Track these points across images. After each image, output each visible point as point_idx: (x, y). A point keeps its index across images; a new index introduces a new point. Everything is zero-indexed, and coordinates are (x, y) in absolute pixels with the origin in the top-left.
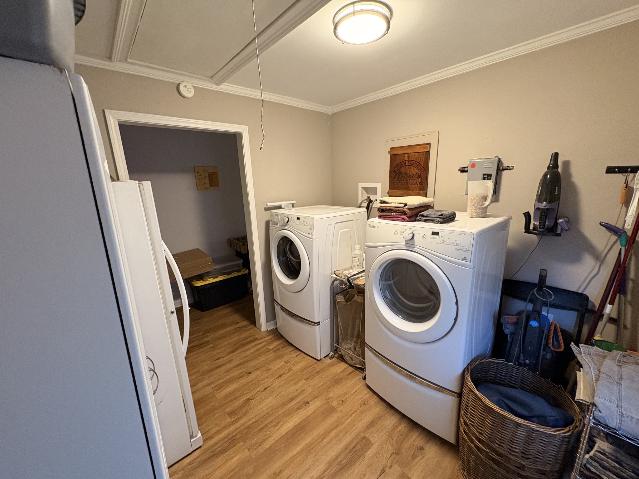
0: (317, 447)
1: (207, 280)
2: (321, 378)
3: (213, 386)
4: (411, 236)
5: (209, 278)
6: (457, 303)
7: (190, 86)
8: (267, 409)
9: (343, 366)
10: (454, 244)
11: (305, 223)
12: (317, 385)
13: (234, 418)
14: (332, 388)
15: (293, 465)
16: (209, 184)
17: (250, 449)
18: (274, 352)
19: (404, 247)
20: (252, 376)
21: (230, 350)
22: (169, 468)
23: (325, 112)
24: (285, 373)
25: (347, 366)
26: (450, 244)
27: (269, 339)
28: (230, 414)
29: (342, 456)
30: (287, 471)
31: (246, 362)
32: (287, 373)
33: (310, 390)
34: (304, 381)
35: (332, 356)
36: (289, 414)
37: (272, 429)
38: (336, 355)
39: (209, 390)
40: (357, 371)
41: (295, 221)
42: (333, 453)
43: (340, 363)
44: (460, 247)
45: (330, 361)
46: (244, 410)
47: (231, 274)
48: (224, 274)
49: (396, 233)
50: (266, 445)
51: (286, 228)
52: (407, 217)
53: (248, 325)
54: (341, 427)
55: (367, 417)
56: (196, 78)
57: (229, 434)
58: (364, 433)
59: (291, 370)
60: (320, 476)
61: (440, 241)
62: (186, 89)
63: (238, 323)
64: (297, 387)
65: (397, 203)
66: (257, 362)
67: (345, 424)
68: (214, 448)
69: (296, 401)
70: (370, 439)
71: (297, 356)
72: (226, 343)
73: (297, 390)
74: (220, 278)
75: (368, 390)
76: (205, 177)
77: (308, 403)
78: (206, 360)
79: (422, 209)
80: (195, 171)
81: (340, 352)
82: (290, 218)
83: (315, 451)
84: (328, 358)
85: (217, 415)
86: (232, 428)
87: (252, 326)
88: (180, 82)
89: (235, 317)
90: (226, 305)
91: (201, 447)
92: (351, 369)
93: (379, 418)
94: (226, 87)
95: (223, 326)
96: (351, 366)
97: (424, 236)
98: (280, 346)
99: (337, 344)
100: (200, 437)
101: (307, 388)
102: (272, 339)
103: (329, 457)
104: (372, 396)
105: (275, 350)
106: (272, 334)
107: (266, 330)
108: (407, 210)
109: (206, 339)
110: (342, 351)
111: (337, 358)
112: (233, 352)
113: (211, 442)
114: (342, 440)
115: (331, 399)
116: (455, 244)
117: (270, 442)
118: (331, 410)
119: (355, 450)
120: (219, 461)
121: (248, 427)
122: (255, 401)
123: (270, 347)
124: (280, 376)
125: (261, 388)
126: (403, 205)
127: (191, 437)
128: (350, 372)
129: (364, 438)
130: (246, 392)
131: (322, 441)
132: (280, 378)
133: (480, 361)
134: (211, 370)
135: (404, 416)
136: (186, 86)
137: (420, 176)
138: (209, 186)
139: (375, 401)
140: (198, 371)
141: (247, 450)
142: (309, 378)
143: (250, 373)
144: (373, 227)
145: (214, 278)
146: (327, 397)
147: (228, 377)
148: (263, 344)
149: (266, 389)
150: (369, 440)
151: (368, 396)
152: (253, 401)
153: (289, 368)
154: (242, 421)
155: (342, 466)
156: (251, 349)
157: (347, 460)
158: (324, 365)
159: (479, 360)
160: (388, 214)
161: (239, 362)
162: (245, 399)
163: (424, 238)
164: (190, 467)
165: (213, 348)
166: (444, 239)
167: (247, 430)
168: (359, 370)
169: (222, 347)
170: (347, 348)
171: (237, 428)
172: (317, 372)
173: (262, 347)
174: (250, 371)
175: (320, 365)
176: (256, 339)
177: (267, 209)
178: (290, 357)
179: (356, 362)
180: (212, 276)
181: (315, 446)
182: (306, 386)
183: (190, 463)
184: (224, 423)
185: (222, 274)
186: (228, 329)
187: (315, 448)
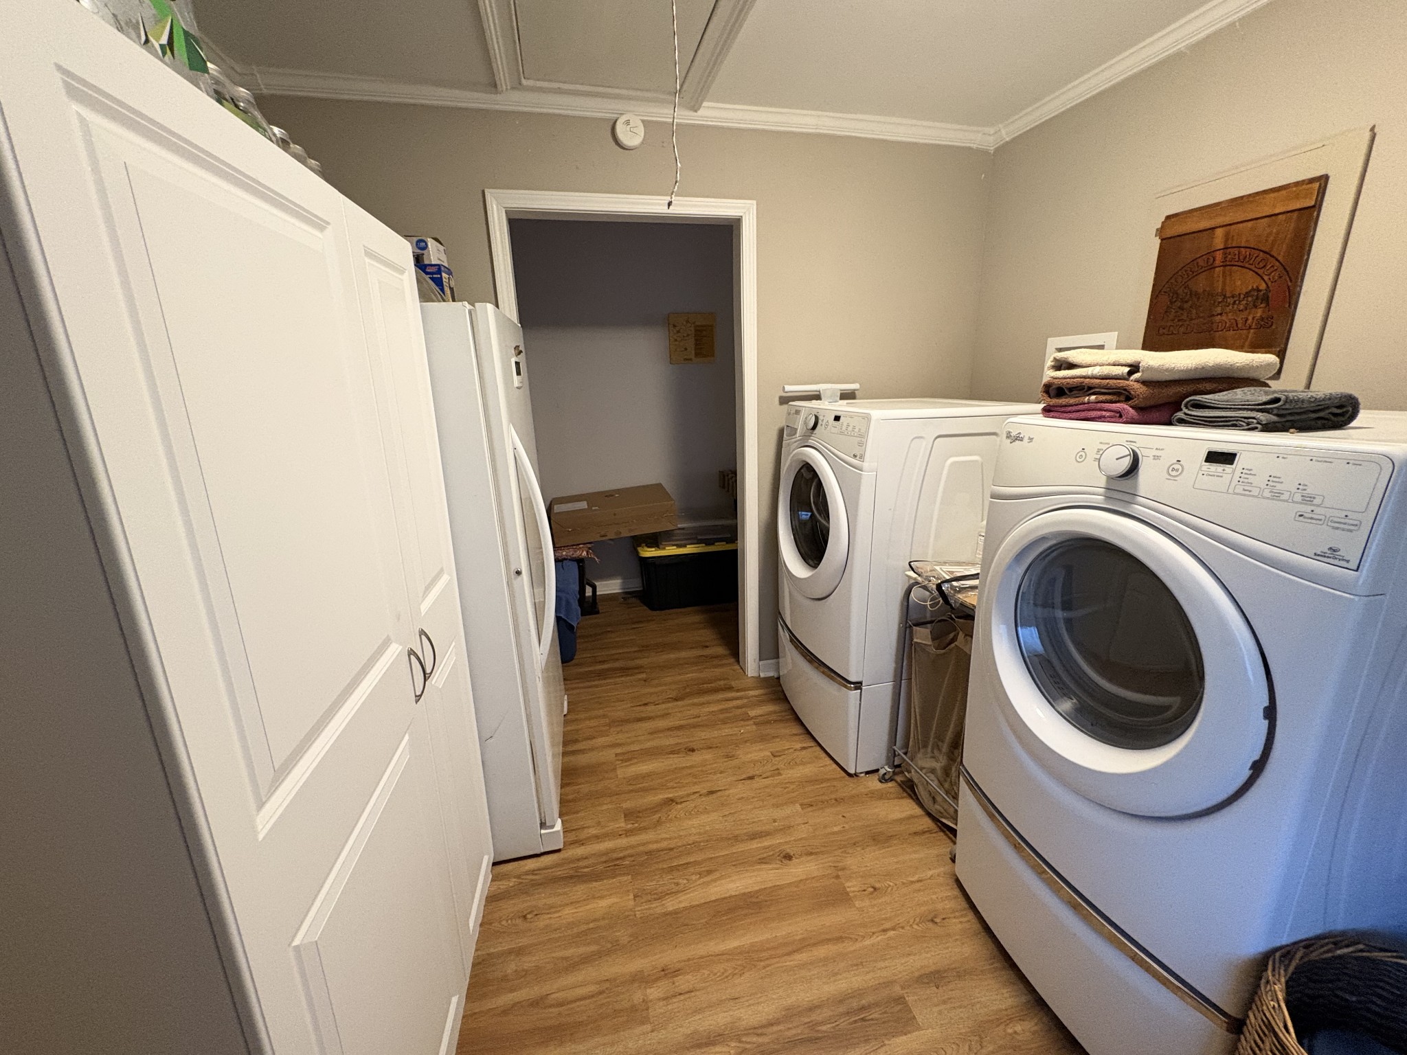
0: (775, 960)
1: (664, 549)
2: (840, 816)
3: (619, 750)
4: (1126, 463)
5: (669, 545)
6: (1270, 713)
7: (636, 121)
8: (700, 834)
9: (908, 808)
10: (1292, 495)
11: (850, 428)
12: (825, 827)
13: (633, 824)
14: (859, 849)
15: (706, 972)
16: (693, 352)
17: (638, 896)
18: (755, 724)
19: (1099, 500)
20: (696, 758)
21: (673, 694)
22: (494, 864)
23: (974, 146)
24: (764, 776)
25: (918, 811)
26: (1276, 496)
27: (756, 696)
28: (629, 815)
29: (826, 1013)
30: (689, 977)
31: (695, 726)
32: (767, 777)
33: (802, 832)
34: (798, 807)
35: (887, 777)
36: (741, 863)
37: (694, 877)
38: (899, 778)
39: (609, 755)
40: (942, 834)
41: (830, 424)
42: (803, 995)
43: (902, 798)
44: (1317, 510)
45: (879, 786)
46: (656, 816)
47: (713, 544)
48: (700, 542)
49: (1082, 454)
50: (671, 904)
51: (811, 442)
52: (1131, 407)
53: (725, 656)
54: (849, 947)
55: (929, 955)
56: (648, 100)
57: (613, 851)
58: (903, 988)
59: (780, 774)
60: (755, 1028)
61: (1235, 482)
62: (628, 129)
63: (707, 647)
64: (778, 813)
65: (1109, 365)
66: (716, 734)
67: (858, 945)
68: (581, 864)
69: (767, 842)
70: (915, 1012)
71: (804, 748)
72: (668, 679)
73: (775, 821)
74: (689, 549)
75: (957, 892)
76: (688, 335)
77: (788, 857)
78: (623, 701)
79: (1208, 386)
80: (670, 322)
81: (909, 772)
82: (821, 418)
83: (764, 967)
84: (875, 777)
85: (605, 807)
86: (623, 842)
87: (732, 660)
88: (616, 116)
89: (707, 634)
90: (695, 608)
91: (559, 851)
92: (927, 823)
93: (961, 974)
94: (712, 113)
95: (675, 647)
96: (929, 814)
97: (1177, 466)
98: (774, 717)
99: (904, 751)
100: (558, 831)
101: (798, 825)
102: (764, 698)
103: (794, 999)
104: (961, 910)
105: (762, 722)
106: (767, 688)
107: (756, 675)
108: (1137, 385)
109: (638, 662)
110: (913, 771)
111: (900, 785)
112: (676, 700)
113: (580, 851)
114: (840, 977)
115: (848, 872)
116: (1298, 498)
117: (680, 902)
118: (837, 897)
119: (862, 1016)
120: (580, 890)
121: (649, 853)
122: (682, 808)
123: (752, 713)
124: (751, 778)
125: (702, 788)
126: (1127, 369)
127: (543, 825)
128: (921, 828)
129: (900, 1000)
130: (671, 784)
131: (789, 954)
132: (749, 782)
133: (1362, 951)
134: (627, 721)
135: (1039, 1003)
136: (628, 122)
137: (1266, 299)
138: (693, 358)
139: (967, 926)
140: (604, 716)
141: (631, 896)
142: (812, 806)
143: (693, 750)
144: (1018, 438)
145: (679, 546)
146: (841, 864)
147: (649, 745)
148: (739, 702)
149: (711, 793)
150: (911, 1012)
151: (949, 905)
152: (679, 806)
153: (775, 767)
154: (643, 837)
155: (815, 1035)
156: (712, 706)
157: (833, 1027)
158: (862, 789)
159: (1361, 946)
160: (1072, 401)
161: (678, 723)
162: (666, 796)
163: (1174, 473)
164: (530, 877)
165: (645, 681)
166: (1251, 479)
167: (646, 857)
168: (948, 832)
169: (661, 685)
170: (925, 766)
171: (632, 847)
172: (836, 800)
173: (738, 707)
174: (695, 747)
175: (851, 787)
176: (730, 688)
177: (784, 400)
178: (787, 745)
179: (942, 810)
180: (676, 543)
181: (771, 957)
182: (800, 820)
183: (533, 872)
184: (613, 826)
185: (695, 541)
186: (683, 654)
187: (768, 962)
